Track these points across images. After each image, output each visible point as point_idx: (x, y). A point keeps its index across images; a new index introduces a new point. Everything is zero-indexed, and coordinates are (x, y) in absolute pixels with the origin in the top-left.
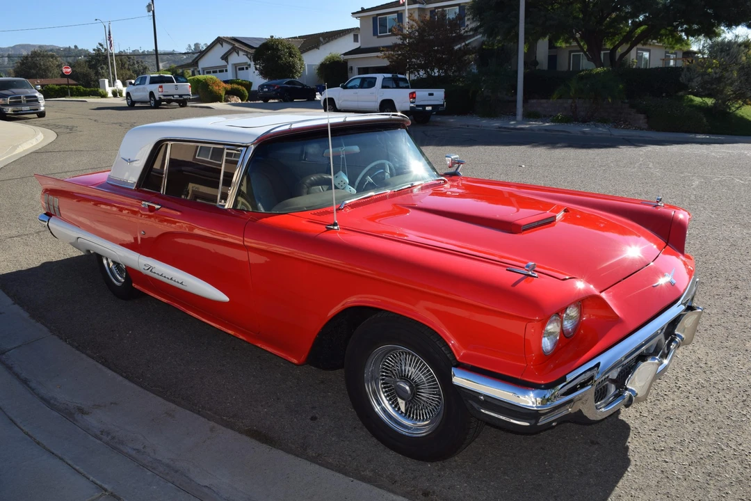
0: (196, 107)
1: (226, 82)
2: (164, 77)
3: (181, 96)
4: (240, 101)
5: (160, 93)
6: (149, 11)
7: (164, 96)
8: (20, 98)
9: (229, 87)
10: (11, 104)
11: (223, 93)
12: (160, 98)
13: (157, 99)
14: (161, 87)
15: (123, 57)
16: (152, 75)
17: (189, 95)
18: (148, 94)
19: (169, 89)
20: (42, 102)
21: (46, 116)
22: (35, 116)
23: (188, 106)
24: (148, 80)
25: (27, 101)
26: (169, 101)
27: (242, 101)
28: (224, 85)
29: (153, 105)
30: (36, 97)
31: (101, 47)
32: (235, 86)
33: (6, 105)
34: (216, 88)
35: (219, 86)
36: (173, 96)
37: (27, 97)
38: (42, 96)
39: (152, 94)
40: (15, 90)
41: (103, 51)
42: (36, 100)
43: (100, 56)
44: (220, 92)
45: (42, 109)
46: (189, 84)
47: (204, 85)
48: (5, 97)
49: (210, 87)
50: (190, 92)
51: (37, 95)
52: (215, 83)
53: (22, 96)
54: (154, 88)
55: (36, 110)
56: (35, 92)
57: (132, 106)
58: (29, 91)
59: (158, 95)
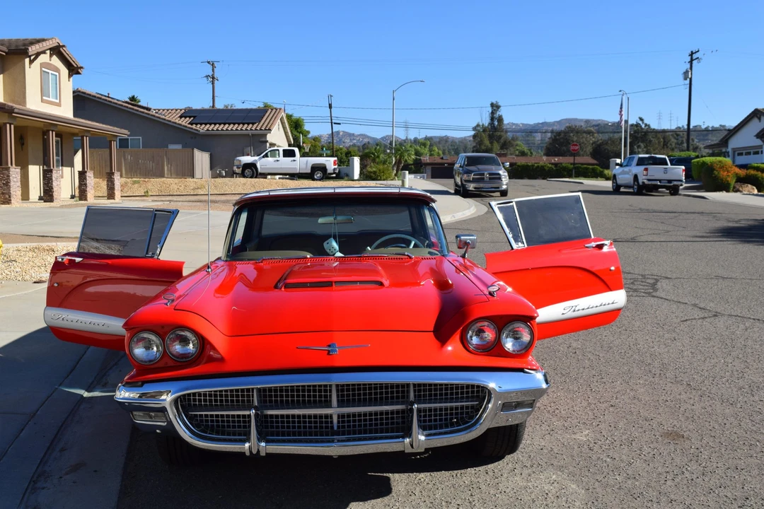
0: (689, 196)
1: (740, 167)
2: (656, 158)
3: (670, 181)
4: (756, 191)
5: (644, 177)
6: (685, 79)
7: (649, 180)
8: (483, 174)
9: (742, 173)
10: (474, 181)
11: (732, 181)
12: (643, 183)
13: (641, 183)
14: (646, 169)
15: (668, 134)
16: (641, 156)
17: (681, 181)
18: (632, 178)
19: (656, 172)
20: (505, 179)
21: (509, 194)
22: (498, 194)
23: (680, 195)
24: (635, 161)
25: (490, 179)
26: (656, 187)
27: (759, 191)
28: (737, 170)
29: (636, 190)
30: (499, 174)
31: (640, 122)
32: (752, 172)
33: (469, 181)
34: (723, 174)
35: (728, 172)
36: (660, 181)
37: (490, 174)
38: (506, 174)
39: (636, 177)
40: (480, 167)
41: (643, 126)
42: (499, 178)
43: (638, 133)
44: (729, 179)
45: (504, 187)
46: (683, 167)
47: (709, 169)
48: (469, 172)
49: (716, 172)
50: (684, 178)
51: (501, 172)
52: (723, 167)
53: (486, 173)
54: (639, 170)
55: (498, 188)
56: (500, 170)
57: (617, 190)
58: (493, 169)
59: (641, 179)
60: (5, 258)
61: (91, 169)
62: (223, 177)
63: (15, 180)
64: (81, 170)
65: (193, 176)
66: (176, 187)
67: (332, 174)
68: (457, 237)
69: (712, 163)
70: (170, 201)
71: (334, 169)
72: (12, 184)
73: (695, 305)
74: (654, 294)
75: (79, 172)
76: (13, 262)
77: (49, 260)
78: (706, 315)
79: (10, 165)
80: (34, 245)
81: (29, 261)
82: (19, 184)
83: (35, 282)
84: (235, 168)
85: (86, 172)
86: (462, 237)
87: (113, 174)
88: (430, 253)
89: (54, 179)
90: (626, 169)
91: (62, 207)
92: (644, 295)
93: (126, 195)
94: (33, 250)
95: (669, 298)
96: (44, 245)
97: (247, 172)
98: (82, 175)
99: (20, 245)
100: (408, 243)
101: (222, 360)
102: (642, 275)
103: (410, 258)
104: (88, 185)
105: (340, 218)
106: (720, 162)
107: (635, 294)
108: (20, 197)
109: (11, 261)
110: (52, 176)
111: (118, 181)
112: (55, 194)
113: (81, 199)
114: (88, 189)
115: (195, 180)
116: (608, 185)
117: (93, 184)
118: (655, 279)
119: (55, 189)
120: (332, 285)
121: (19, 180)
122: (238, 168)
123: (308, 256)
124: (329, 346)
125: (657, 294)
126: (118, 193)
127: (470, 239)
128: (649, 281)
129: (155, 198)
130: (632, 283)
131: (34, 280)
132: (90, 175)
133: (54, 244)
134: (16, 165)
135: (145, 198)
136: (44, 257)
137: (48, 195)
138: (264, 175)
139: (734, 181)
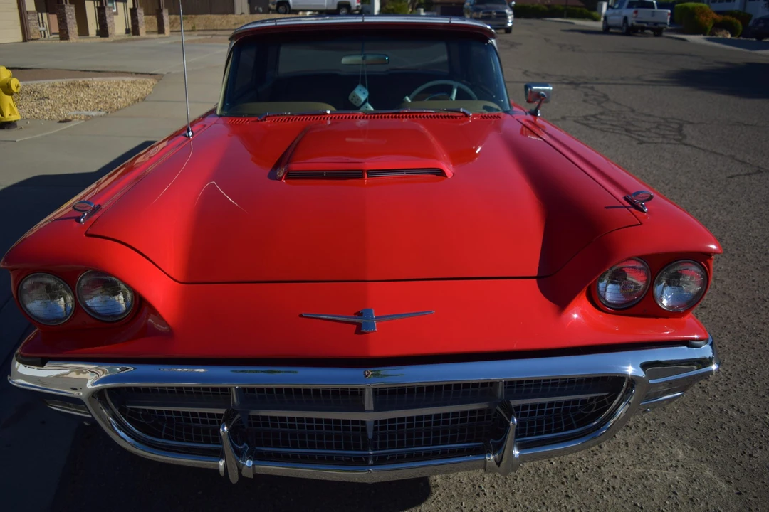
0: (672, 37)
1: (718, 13)
3: (656, 24)
4: (729, 36)
5: (633, 19)
7: (638, 22)
8: (491, 13)
9: (719, 18)
10: (482, 19)
11: (710, 26)
12: (632, 24)
13: (630, 25)
14: (636, 12)
17: (666, 23)
18: (622, 19)
19: (644, 14)
20: (511, 18)
21: (512, 32)
22: (503, 31)
23: (664, 36)
25: (497, 16)
26: (643, 29)
27: (732, 36)
28: (715, 16)
29: (624, 31)
30: (505, 13)
32: (728, 18)
34: (703, 19)
35: (708, 17)
36: (647, 23)
37: (497, 12)
38: (512, 13)
39: (626, 19)
40: (488, 5)
42: (505, 16)
44: (707, 24)
45: (510, 24)
46: (669, 11)
47: (691, 13)
48: (478, 10)
49: (696, 17)
50: (668, 21)
51: (507, 11)
52: (703, 12)
53: (493, 11)
54: (629, 12)
55: (504, 25)
56: (506, 8)
57: (607, 30)
58: (500, 7)
59: (631, 21)
60: (39, 95)
61: (141, 6)
62: (260, 13)
63: (71, 17)
64: (132, 7)
65: (233, 12)
66: (219, 22)
67: (355, 11)
68: (526, 87)
69: (694, 8)
70: (213, 35)
71: (358, 6)
72: (68, 21)
73: (733, 157)
74: (684, 141)
75: (131, 9)
76: (46, 100)
77: (82, 96)
78: (750, 171)
79: (64, 3)
80: (70, 80)
81: (62, 97)
82: (75, 21)
83: (60, 122)
84: (271, 5)
85: (136, 9)
86: (534, 88)
87: (162, 11)
88: (486, 108)
89: (107, 16)
90: (617, 11)
91: (114, 41)
92: (674, 142)
93: (176, 30)
94: (68, 86)
95: (701, 146)
96: (80, 81)
97: (281, 8)
98: (134, 12)
99: (56, 82)
100: (449, 90)
101: (170, 334)
102: (664, 119)
103: (467, 116)
104: (139, 20)
105: (369, 58)
106: (701, 7)
107: (665, 141)
108: (77, 33)
109: (44, 98)
110: (105, 13)
111: (166, 18)
112: (110, 30)
113: (134, 34)
114: (140, 25)
115: (235, 16)
116: (599, 25)
117: (143, 20)
118: (679, 124)
119: (109, 25)
120: (363, 177)
121: (75, 17)
122: (273, 4)
123: (328, 112)
124: (359, 314)
125: (687, 141)
126: (167, 29)
127: (544, 90)
128: (673, 125)
129: (201, 33)
130: (657, 127)
131: (60, 119)
132: (140, 12)
133: (91, 79)
134: (71, 3)
135: (192, 33)
136: (78, 94)
137: (103, 31)
138: (296, 12)
139: (712, 25)
